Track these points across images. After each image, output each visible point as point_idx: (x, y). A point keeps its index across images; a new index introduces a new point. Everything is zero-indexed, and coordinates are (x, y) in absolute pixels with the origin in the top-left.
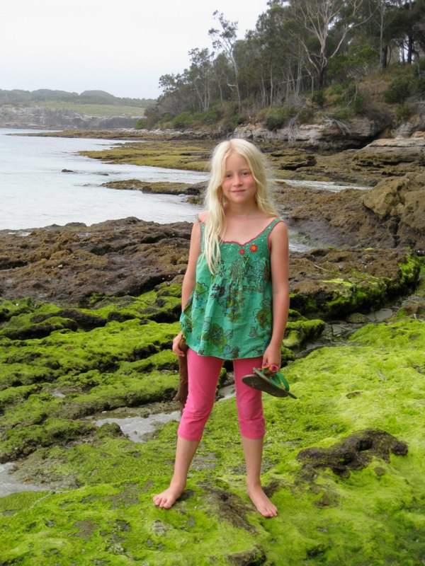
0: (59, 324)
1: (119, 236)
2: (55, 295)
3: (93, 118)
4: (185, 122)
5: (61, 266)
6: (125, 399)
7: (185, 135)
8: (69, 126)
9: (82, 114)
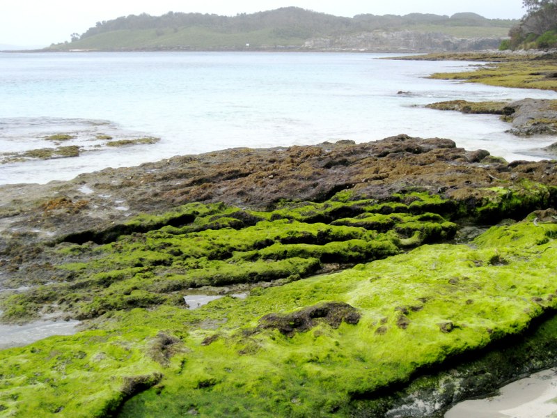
0: (226, 223)
1: (359, 151)
2: (250, 201)
3: (462, 40)
4: (549, 41)
5: (272, 176)
6: (211, 279)
7: (548, 55)
8: (438, 49)
9: (451, 37)
